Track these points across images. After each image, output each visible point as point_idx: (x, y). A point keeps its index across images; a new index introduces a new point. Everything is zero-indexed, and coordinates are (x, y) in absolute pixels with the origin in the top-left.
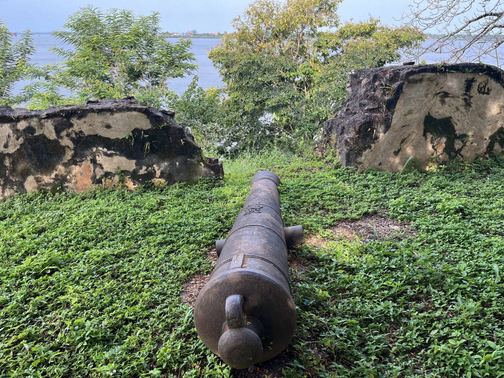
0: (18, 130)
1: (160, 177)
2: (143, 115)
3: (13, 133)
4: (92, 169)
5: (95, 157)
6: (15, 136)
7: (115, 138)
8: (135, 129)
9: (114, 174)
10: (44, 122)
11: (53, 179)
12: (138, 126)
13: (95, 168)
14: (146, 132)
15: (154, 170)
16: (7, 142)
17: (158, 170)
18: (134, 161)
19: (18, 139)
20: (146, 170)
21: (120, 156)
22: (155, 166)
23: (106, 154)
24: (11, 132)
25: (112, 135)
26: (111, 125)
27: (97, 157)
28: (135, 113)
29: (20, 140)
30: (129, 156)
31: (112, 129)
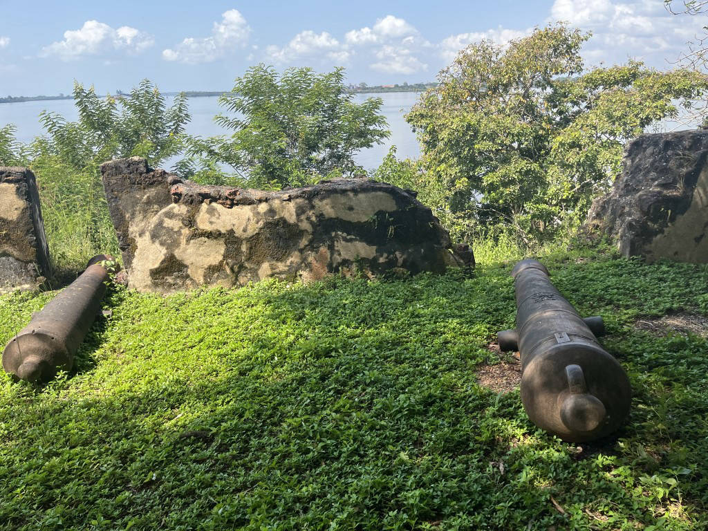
0: (258, 213)
1: (402, 266)
2: (388, 195)
3: (254, 216)
4: (329, 257)
5: (333, 242)
6: (256, 219)
7: (356, 221)
8: (379, 211)
9: (352, 262)
10: (286, 204)
11: (288, 266)
12: (383, 208)
13: (332, 254)
14: (391, 214)
15: (396, 257)
16: (247, 225)
17: (401, 257)
18: (375, 247)
19: (257, 223)
20: (387, 258)
21: (360, 241)
22: (397, 253)
23: (345, 240)
24: (251, 214)
25: (353, 217)
26: (354, 207)
27: (335, 242)
28: (380, 193)
29: (260, 223)
30: (370, 242)
31: (354, 211)
